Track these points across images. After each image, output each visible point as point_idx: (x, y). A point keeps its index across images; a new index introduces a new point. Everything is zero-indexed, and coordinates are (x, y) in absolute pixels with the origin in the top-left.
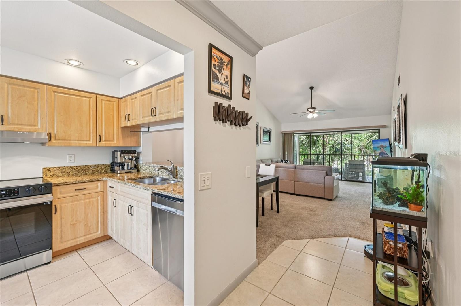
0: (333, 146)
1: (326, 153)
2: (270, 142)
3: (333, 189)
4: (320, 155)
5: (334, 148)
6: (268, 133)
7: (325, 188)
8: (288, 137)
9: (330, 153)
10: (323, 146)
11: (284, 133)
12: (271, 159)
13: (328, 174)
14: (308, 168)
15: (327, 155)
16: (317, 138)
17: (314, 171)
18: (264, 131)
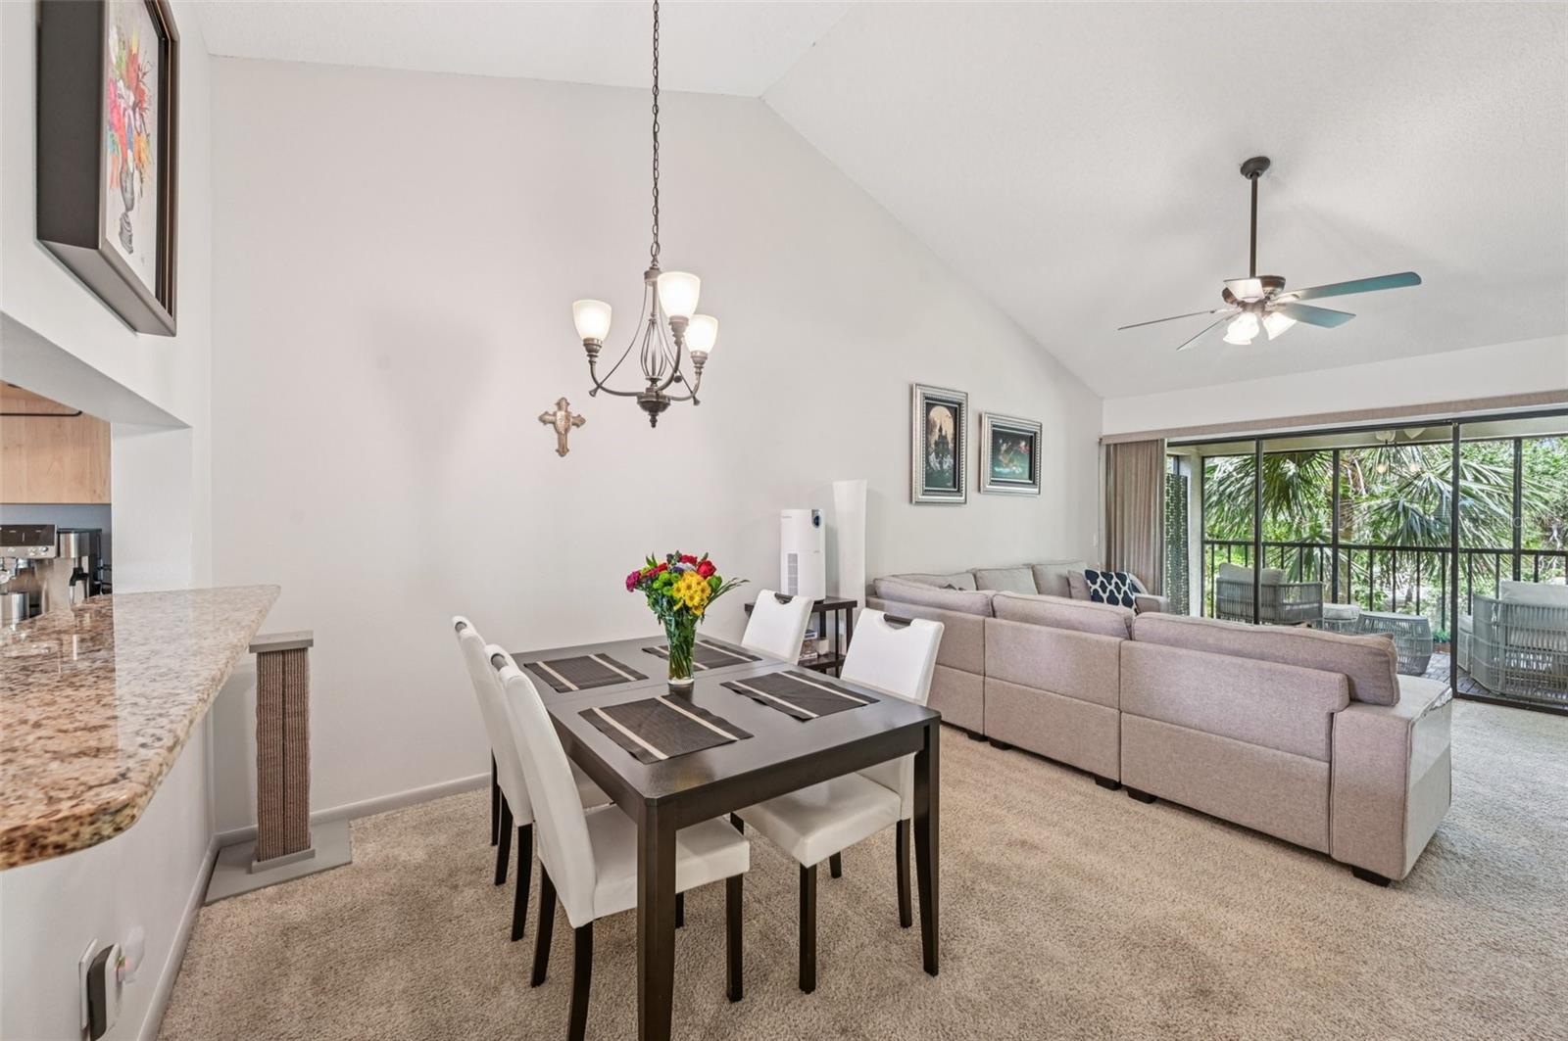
0: (1395, 507)
1: (1355, 538)
2: (1034, 483)
3: (1404, 808)
4: (1316, 551)
5: (1398, 515)
6: (1023, 444)
7: (1336, 789)
8: (1134, 461)
9: (1376, 536)
10: (1333, 505)
11: (1115, 445)
12: (1033, 568)
13: (1361, 694)
14: (1211, 641)
15: (1361, 547)
16: (1299, 465)
17: (1250, 663)
18: (994, 431)
